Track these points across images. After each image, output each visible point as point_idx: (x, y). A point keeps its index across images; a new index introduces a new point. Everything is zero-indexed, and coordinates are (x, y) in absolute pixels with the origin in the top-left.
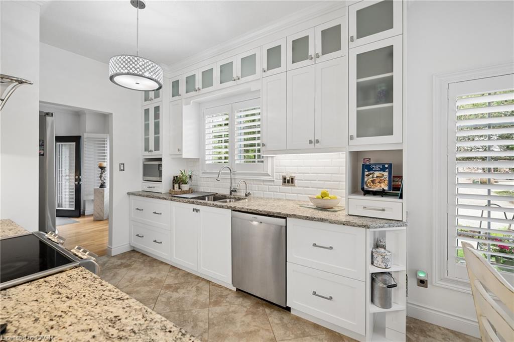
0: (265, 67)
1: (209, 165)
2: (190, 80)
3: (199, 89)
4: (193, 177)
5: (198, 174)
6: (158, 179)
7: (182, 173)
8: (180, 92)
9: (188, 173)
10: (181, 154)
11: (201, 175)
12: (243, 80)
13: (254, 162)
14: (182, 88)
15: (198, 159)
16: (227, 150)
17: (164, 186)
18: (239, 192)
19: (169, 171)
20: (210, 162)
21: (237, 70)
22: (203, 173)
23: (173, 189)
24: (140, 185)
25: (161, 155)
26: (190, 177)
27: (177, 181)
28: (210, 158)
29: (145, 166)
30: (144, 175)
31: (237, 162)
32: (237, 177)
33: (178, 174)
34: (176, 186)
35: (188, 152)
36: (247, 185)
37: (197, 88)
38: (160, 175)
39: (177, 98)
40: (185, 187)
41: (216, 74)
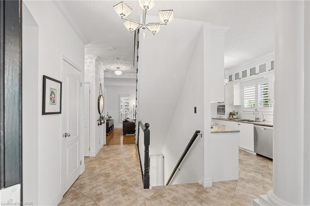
0: (270, 69)
1: (246, 108)
2: (237, 75)
3: (241, 78)
4: (238, 113)
5: (240, 112)
6: (224, 113)
7: (233, 111)
8: (232, 80)
9: (236, 111)
10: (233, 104)
11: (242, 112)
12: (260, 74)
13: (269, 106)
14: (233, 78)
15: (241, 106)
16: (254, 102)
17: (226, 116)
18: (260, 119)
19: (228, 110)
20: (247, 107)
21: (257, 71)
22: (243, 111)
23: (230, 117)
24: (216, 116)
25: (225, 104)
26: (237, 113)
27: (231, 114)
28: (246, 105)
29: (218, 109)
30: (218, 112)
31: (259, 107)
32: (259, 113)
33: (232, 111)
34: (231, 116)
35: (236, 102)
36: (264, 117)
37: (240, 78)
38: (224, 112)
39: (231, 82)
40: (235, 117)
41: (248, 72)
